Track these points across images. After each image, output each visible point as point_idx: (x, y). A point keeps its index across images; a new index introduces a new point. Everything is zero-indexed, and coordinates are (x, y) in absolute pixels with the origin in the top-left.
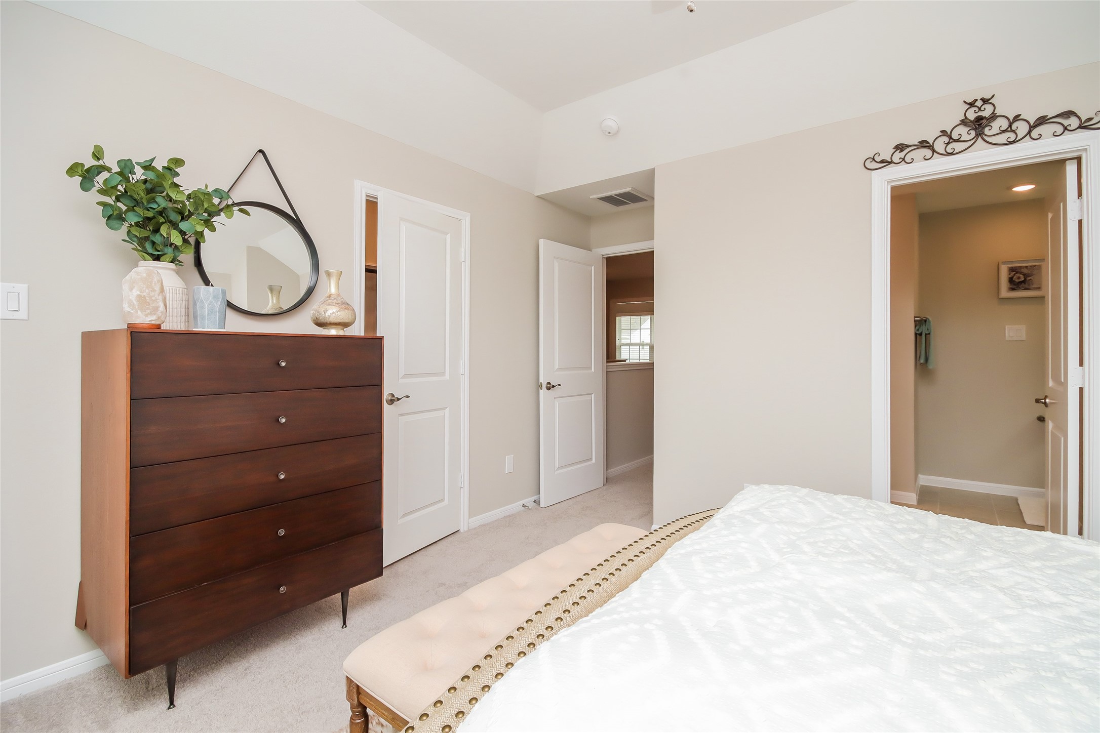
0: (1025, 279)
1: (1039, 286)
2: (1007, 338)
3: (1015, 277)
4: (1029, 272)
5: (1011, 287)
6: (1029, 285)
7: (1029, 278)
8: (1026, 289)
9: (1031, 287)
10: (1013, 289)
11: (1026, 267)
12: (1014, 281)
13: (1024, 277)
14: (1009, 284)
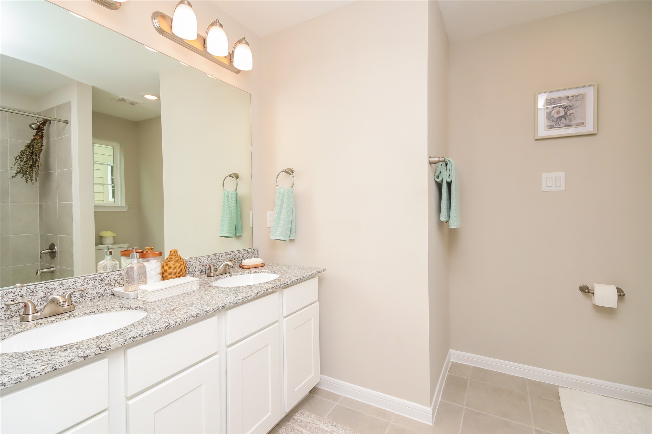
0: (566, 113)
1: (582, 121)
2: (544, 188)
3: (553, 112)
4: (571, 104)
5: (549, 124)
6: (570, 121)
7: (571, 112)
8: (566, 126)
9: (573, 122)
10: (551, 127)
11: (567, 98)
12: (553, 117)
13: (564, 111)
14: (546, 120)
